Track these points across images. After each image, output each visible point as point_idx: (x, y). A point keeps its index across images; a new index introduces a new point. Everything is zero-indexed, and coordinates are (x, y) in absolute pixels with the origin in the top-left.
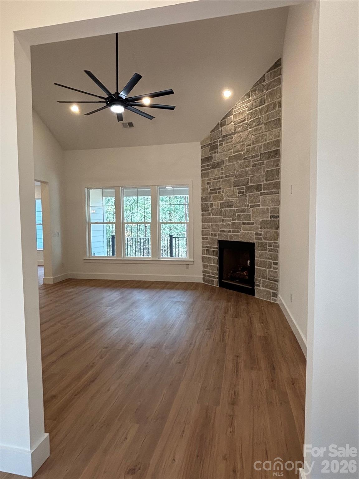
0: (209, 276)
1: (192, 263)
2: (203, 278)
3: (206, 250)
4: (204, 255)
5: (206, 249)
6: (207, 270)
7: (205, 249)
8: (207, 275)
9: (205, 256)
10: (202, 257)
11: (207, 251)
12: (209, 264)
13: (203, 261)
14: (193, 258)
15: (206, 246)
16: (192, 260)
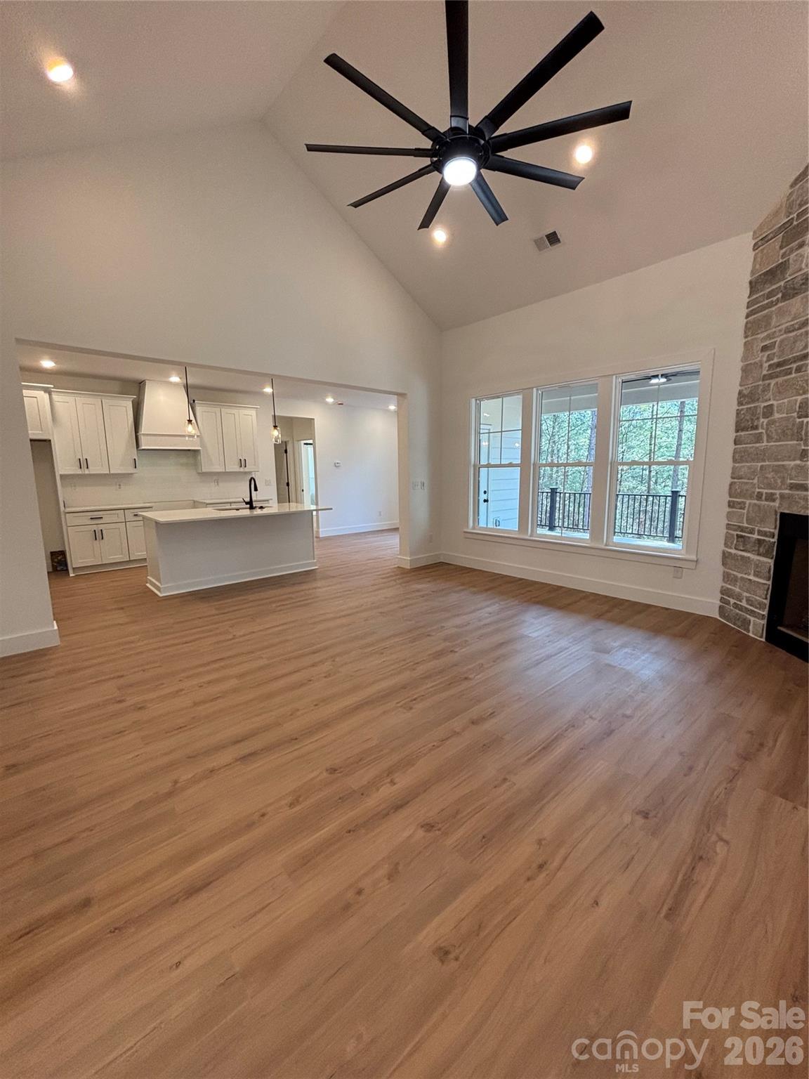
0: (736, 606)
1: (692, 565)
2: (720, 607)
3: (738, 537)
4: (731, 548)
5: (737, 535)
6: (733, 588)
7: (735, 533)
8: (732, 601)
9: (733, 551)
10: (724, 553)
11: (740, 539)
12: (740, 575)
13: (724, 564)
14: (695, 553)
15: (739, 527)
16: (693, 557)
